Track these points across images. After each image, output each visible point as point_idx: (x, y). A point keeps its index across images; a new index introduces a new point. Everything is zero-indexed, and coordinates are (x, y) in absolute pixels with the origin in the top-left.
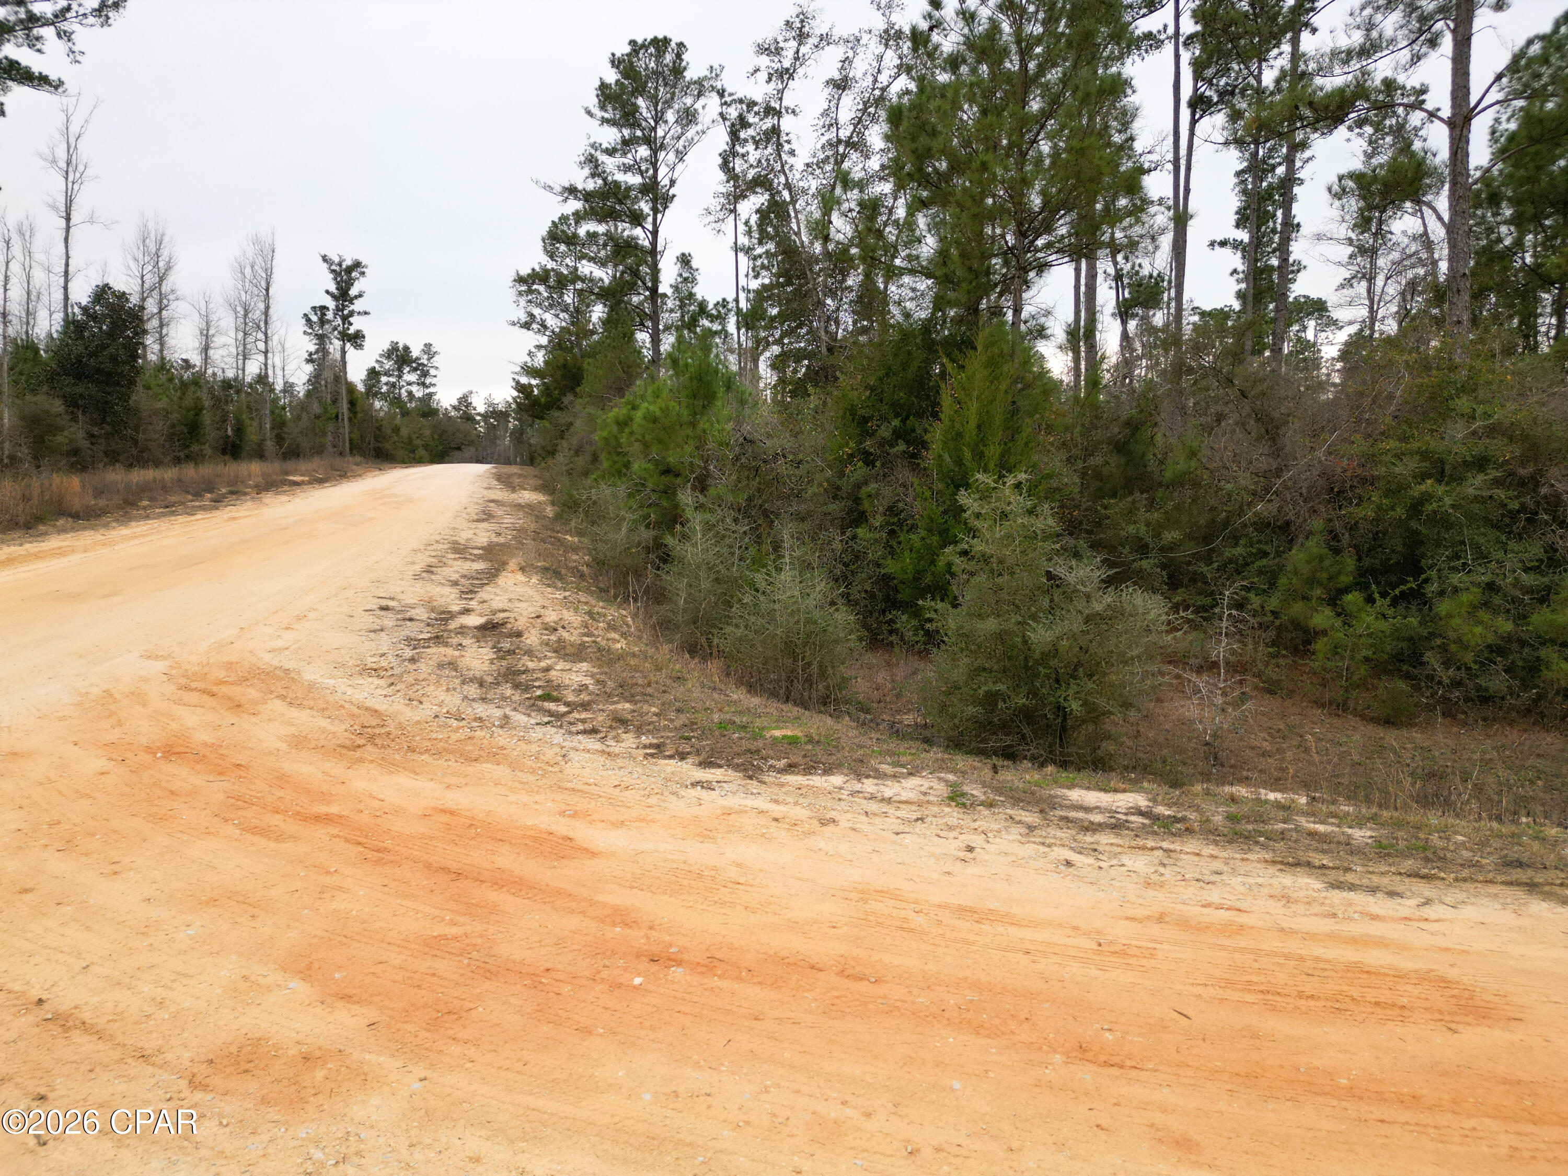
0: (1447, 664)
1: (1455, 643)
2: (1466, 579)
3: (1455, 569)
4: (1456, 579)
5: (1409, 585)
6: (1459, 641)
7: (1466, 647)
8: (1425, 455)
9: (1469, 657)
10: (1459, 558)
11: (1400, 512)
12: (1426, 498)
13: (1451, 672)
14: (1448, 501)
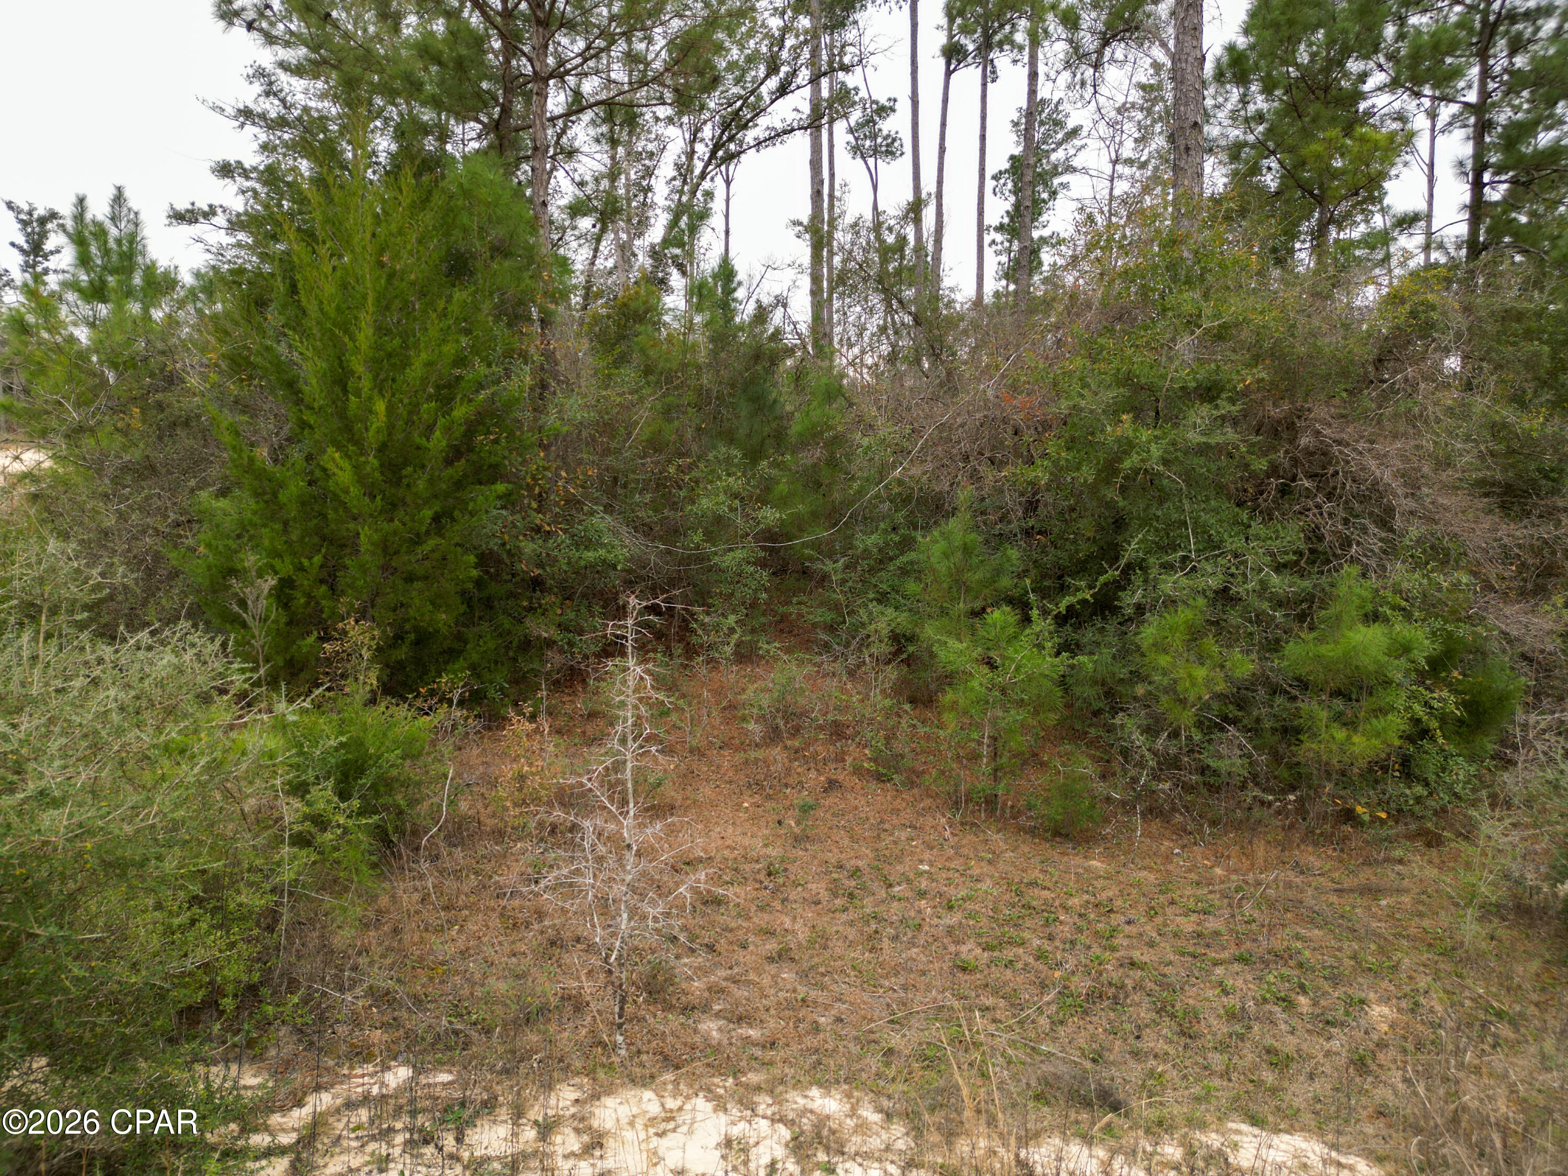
0: (1151, 731)
1: (1166, 692)
2: (1184, 582)
3: (1168, 567)
4: (1169, 584)
5: (1080, 596)
6: (1171, 689)
7: (1183, 702)
8: (1127, 380)
9: (1187, 718)
10: (1175, 548)
11: (1087, 474)
12: (1127, 446)
13: (1161, 742)
14: (1156, 451)
